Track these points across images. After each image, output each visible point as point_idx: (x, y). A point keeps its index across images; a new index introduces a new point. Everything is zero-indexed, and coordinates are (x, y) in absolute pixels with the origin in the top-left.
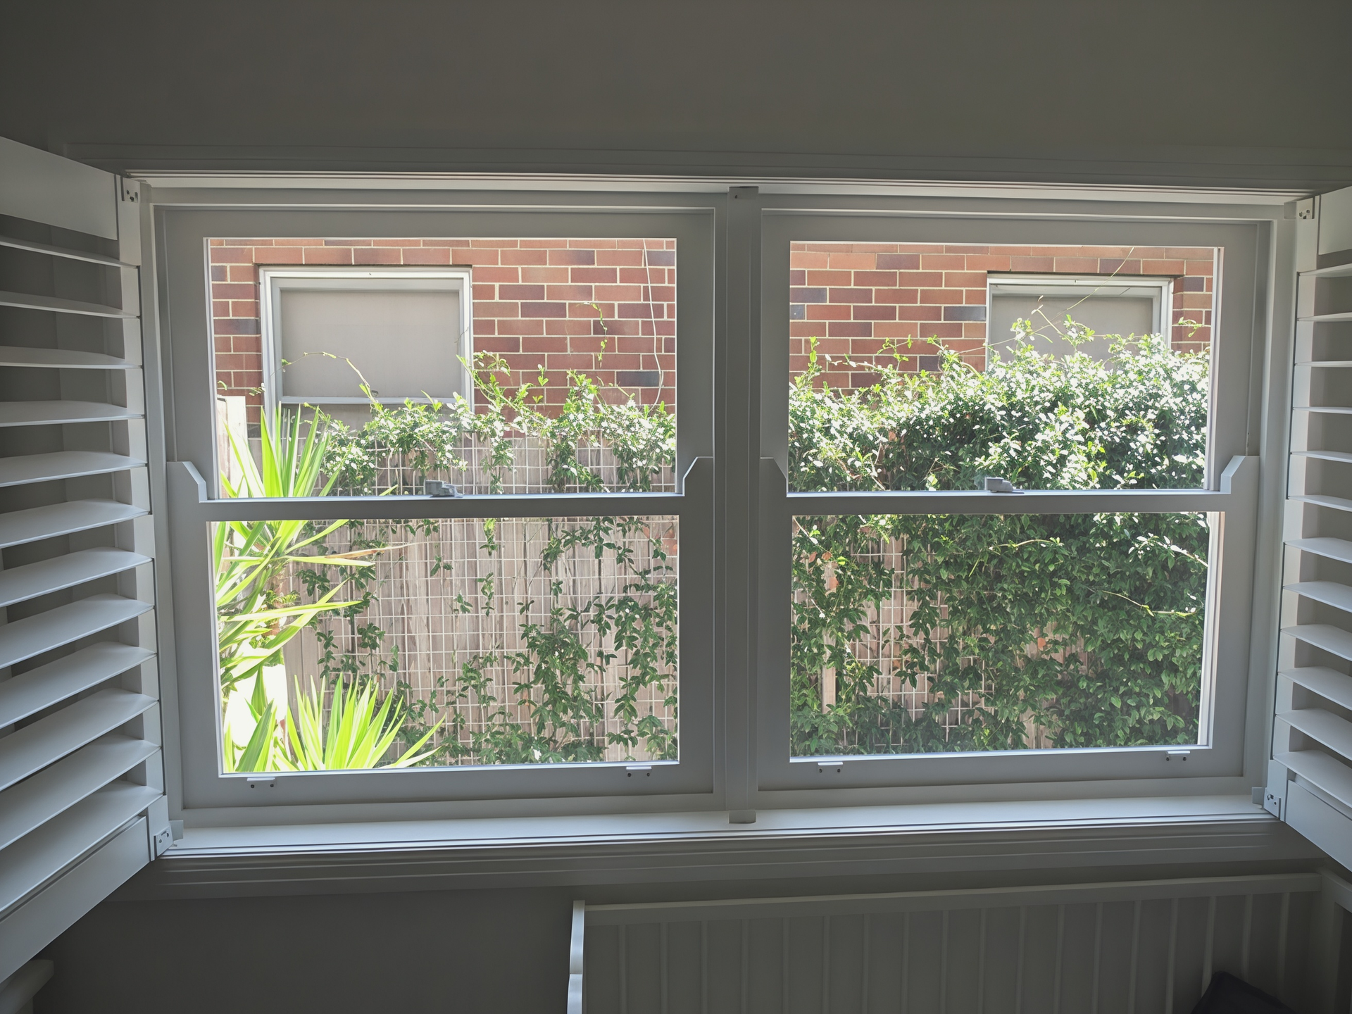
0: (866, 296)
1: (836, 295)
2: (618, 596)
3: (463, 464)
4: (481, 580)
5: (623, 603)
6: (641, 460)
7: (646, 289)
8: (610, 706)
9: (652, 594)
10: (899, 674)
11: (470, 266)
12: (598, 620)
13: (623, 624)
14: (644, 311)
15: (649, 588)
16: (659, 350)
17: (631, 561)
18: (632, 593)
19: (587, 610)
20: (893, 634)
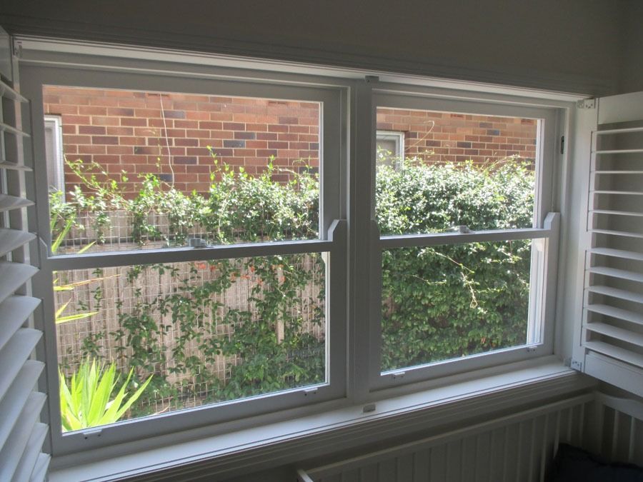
0: (274, 137)
1: (260, 136)
2: (172, 294)
3: (82, 227)
4: (92, 292)
5: (175, 298)
6: (183, 221)
7: (163, 131)
8: (169, 353)
9: (191, 291)
10: (312, 321)
11: (60, 115)
12: (161, 308)
13: (175, 309)
14: (163, 142)
15: (189, 289)
16: (171, 163)
17: (178, 275)
18: (179, 292)
19: (154, 303)
20: (309, 301)
